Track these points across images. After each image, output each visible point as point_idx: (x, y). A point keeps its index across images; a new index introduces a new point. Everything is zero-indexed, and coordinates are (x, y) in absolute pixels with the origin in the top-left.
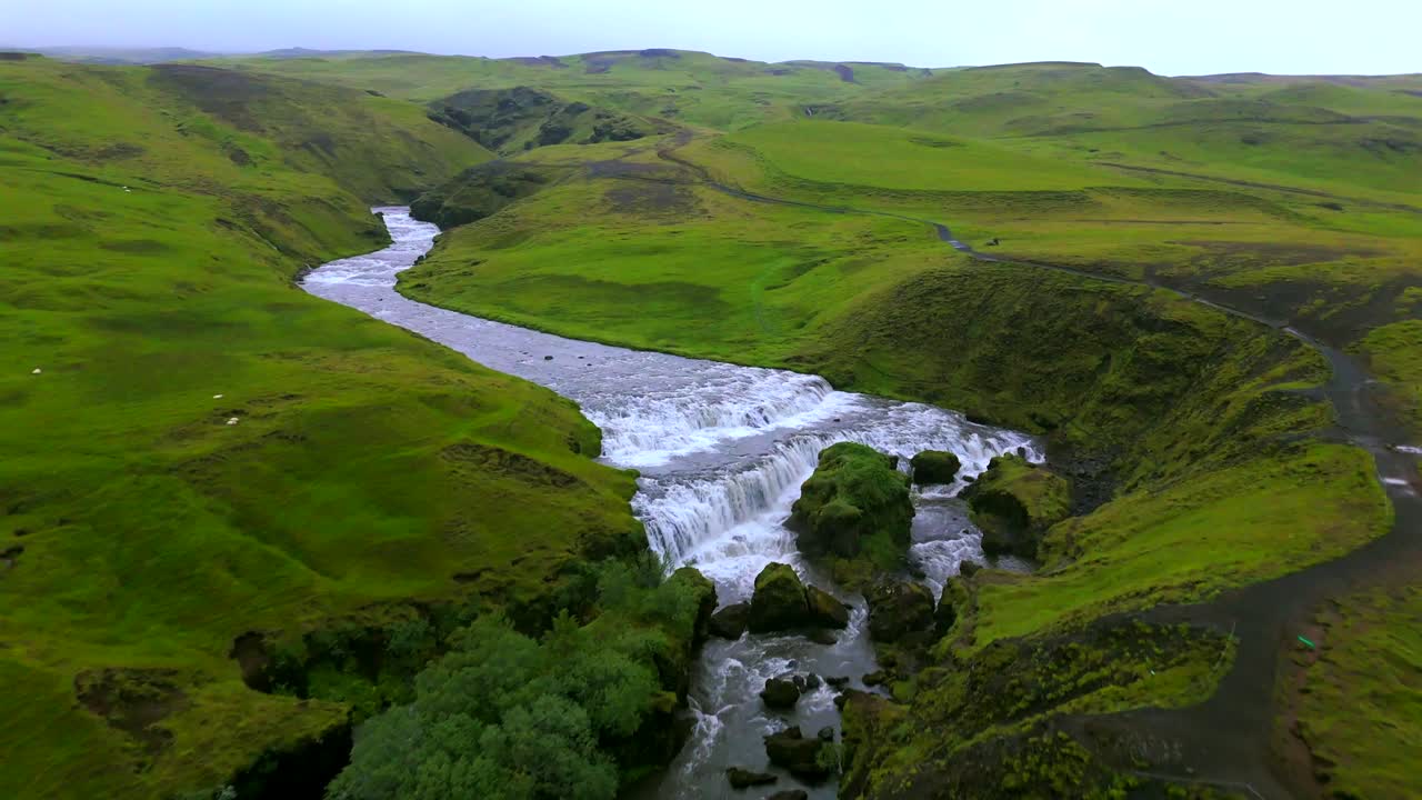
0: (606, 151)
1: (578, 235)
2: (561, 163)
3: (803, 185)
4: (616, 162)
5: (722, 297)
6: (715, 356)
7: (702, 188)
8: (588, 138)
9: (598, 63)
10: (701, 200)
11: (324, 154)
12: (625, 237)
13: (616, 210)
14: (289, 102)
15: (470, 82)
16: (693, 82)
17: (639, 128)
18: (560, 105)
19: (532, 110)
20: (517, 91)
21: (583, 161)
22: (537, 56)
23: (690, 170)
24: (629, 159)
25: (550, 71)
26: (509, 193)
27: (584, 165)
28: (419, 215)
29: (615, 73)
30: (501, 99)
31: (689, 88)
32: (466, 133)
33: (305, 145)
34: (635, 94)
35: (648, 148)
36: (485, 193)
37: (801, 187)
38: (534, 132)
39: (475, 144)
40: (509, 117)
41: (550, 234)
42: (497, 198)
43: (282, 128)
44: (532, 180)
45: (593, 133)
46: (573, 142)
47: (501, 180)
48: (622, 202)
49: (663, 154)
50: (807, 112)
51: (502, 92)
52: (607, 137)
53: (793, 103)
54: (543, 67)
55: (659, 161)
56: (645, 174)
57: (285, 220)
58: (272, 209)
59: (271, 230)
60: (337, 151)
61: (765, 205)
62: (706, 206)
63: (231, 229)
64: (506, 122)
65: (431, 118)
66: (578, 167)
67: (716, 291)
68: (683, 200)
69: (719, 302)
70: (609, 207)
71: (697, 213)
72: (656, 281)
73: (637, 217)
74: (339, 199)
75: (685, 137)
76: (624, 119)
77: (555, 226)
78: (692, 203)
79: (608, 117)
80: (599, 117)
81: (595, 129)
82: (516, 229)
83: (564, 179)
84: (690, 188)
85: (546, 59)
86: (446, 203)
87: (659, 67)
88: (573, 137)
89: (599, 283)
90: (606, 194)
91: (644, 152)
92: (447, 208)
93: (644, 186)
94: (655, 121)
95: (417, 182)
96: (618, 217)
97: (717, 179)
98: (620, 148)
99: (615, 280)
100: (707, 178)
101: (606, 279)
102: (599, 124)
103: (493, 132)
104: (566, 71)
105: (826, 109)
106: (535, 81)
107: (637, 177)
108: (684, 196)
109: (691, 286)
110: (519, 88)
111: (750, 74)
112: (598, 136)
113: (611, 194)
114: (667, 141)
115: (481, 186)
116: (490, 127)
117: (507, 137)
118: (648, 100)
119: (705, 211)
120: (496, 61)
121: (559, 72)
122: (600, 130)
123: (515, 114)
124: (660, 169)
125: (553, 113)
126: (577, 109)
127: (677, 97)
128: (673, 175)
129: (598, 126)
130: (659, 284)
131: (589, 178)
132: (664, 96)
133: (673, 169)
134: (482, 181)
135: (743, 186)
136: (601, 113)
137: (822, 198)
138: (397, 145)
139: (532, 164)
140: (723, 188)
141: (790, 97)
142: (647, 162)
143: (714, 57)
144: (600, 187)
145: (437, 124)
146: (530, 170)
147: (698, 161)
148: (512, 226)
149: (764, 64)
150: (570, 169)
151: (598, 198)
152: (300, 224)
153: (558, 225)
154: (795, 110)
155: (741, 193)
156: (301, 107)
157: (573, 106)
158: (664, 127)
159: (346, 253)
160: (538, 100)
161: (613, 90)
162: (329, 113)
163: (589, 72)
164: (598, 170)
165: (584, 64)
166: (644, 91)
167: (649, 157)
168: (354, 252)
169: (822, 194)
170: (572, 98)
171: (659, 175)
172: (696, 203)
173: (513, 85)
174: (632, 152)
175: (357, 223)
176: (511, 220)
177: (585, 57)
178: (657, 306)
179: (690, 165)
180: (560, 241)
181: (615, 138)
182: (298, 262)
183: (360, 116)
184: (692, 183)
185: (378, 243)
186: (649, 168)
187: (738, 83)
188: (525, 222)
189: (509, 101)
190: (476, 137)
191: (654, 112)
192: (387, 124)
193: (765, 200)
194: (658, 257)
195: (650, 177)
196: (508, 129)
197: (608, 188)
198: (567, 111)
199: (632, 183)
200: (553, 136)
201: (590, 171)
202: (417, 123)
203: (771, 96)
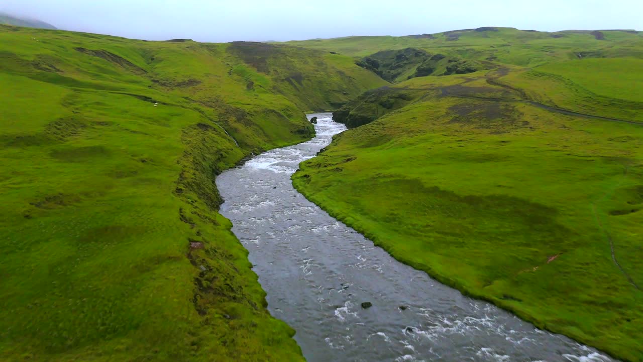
0: (452, 80)
1: (425, 140)
2: (423, 88)
3: (612, 103)
4: (458, 86)
5: (561, 220)
6: (574, 330)
7: (522, 105)
8: (443, 73)
9: (452, 35)
10: (522, 114)
11: (296, 84)
12: (462, 144)
13: (455, 120)
14: (288, 57)
15: (385, 48)
16: (505, 43)
17: (474, 66)
18: (429, 56)
19: (414, 59)
20: (407, 50)
21: (437, 86)
22: (421, 34)
23: (511, 91)
24: (467, 84)
25: (426, 40)
26: (388, 106)
27: (437, 89)
28: (337, 119)
29: (462, 40)
30: (398, 54)
31: (504, 45)
32: (375, 72)
33: (288, 79)
34: (472, 49)
35: (480, 78)
36: (373, 106)
37: (613, 104)
38: (414, 70)
39: (379, 78)
40: (401, 63)
41: (405, 139)
42: (381, 109)
43: (279, 71)
44: (404, 99)
45: (446, 70)
46: (434, 75)
47: (384, 98)
48: (461, 115)
49: (490, 81)
50: (579, 56)
51: (399, 51)
52: (455, 72)
53: (570, 51)
54: (423, 39)
55: (488, 85)
56: (479, 94)
57: (248, 124)
58: (242, 116)
59: (236, 130)
60: (303, 82)
61: (580, 119)
62: (525, 118)
63: (207, 130)
64: (399, 66)
65: (358, 64)
66: (433, 90)
67: (553, 211)
68: (508, 114)
69: (561, 228)
70: (451, 118)
71: (520, 124)
72: (490, 193)
73: (472, 126)
74: (288, 110)
75: (504, 71)
76: (464, 62)
77: (409, 132)
78: (515, 116)
79: (455, 61)
80: (450, 61)
81: (447, 68)
82: (383, 133)
83: (423, 98)
84: (513, 104)
85: (425, 35)
86: (351, 113)
87: (486, 36)
88: (435, 73)
89: (435, 190)
90: (450, 108)
91: (478, 80)
92: (351, 115)
93: (477, 103)
94: (483, 62)
95: (344, 99)
96: (457, 126)
97: (533, 98)
98: (462, 77)
99: (450, 189)
100: (525, 97)
101: (442, 187)
102: (450, 65)
103: (392, 71)
104: (435, 40)
105: (590, 54)
106: (418, 46)
107: (472, 97)
108: (507, 110)
109: (524, 202)
110: (408, 49)
111: (539, 38)
112: (449, 71)
113: (452, 108)
114: (493, 74)
115: (372, 102)
116: (391, 69)
117: (399, 74)
118: (480, 52)
119: (526, 123)
120: (400, 37)
121: (432, 41)
122: (450, 69)
123: (405, 62)
124: (491, 91)
125: (425, 60)
126: (439, 58)
127: (497, 50)
128: (499, 95)
129: (449, 66)
130: (492, 198)
131: (439, 97)
132: (488, 50)
133: (499, 91)
134: (373, 99)
135: (556, 103)
136: (451, 59)
137: (634, 115)
138: (336, 79)
139: (405, 88)
140: (539, 104)
141: (567, 48)
142: (479, 86)
143: (517, 29)
144: (447, 103)
145: (360, 67)
146: (403, 92)
147: (517, 85)
148: (380, 131)
149: (547, 33)
150: (428, 91)
151: (443, 111)
152: (258, 126)
153: (412, 131)
154: (571, 55)
155: (555, 109)
156: (293, 60)
157: (435, 56)
158: (489, 65)
159: (281, 145)
160: (417, 54)
161: (459, 48)
162: (306, 63)
163: (446, 40)
164: (445, 92)
165: (445, 37)
166: (476, 48)
167: (481, 83)
168: (286, 144)
169: (634, 111)
170: (435, 52)
171: (488, 95)
172: (518, 116)
173: (406, 47)
174: (469, 80)
175: (293, 125)
176: (381, 126)
177: (446, 33)
178: (490, 225)
179: (510, 88)
180: (411, 144)
181: (458, 72)
182: (246, 151)
183: (320, 64)
184: (514, 100)
185: (304, 137)
186: (481, 90)
187: (531, 42)
188: (390, 128)
189: (403, 55)
190: (380, 74)
191: (483, 58)
192: (333, 68)
193: (577, 114)
194: (488, 164)
195: (483, 96)
196: (400, 70)
197: (452, 104)
198: (432, 59)
199: (469, 100)
200: (423, 72)
201: (441, 92)
202: (349, 67)
203: (554, 48)
